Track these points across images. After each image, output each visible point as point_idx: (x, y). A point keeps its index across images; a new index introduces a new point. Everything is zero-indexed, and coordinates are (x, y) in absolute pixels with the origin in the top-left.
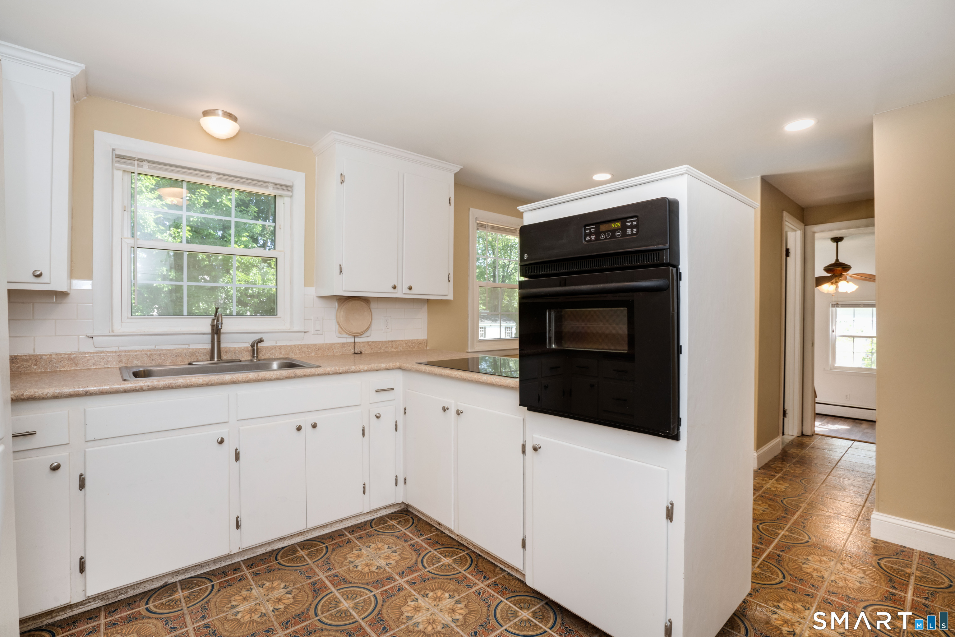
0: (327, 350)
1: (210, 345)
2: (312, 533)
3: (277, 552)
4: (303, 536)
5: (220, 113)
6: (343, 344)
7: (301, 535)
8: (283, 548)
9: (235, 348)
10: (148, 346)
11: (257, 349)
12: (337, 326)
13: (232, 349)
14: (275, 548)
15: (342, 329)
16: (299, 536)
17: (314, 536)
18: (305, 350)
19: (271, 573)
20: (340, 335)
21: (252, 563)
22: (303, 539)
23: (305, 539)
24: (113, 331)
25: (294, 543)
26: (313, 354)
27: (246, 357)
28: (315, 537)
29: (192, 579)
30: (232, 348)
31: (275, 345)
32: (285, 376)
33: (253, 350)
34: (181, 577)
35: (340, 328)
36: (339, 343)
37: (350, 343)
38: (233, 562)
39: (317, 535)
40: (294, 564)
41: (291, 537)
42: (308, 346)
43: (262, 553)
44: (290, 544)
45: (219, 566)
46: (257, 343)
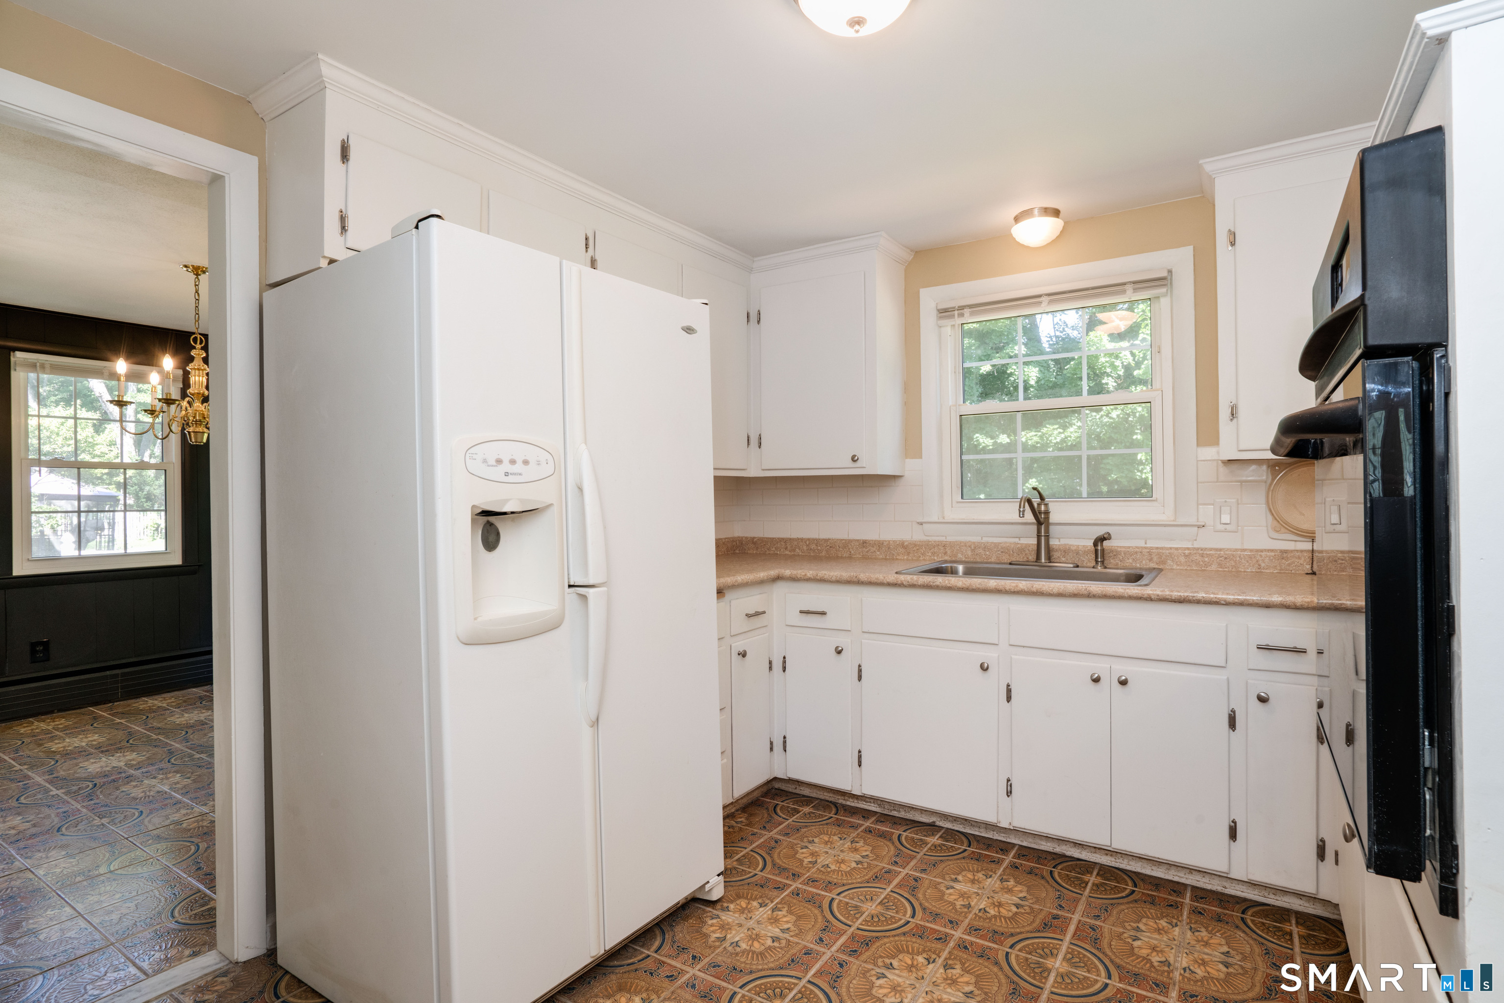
0: (1243, 561)
1: (1036, 539)
2: (1131, 863)
3: (1067, 859)
4: (1113, 859)
5: (1036, 212)
6: (1286, 551)
7: (1111, 855)
8: (1079, 860)
9: (1078, 546)
10: (973, 536)
11: (1103, 550)
12: (1270, 517)
13: (1073, 548)
14: (1068, 853)
15: (1282, 525)
16: (1107, 854)
17: (1133, 870)
18: (1198, 557)
19: (1029, 876)
20: (1276, 535)
21: (1027, 854)
22: (1113, 864)
23: (1117, 865)
24: (944, 518)
25: (1097, 861)
26: (1214, 567)
27: (1088, 561)
28: (1135, 873)
29: (958, 834)
30: (1073, 546)
31: (1143, 545)
32: (1071, 592)
33: (1096, 551)
34: (948, 825)
35: (1275, 522)
36: (1272, 551)
37: (1302, 551)
38: (1008, 840)
39: (1139, 870)
40: (1066, 884)
41: (1093, 850)
42: (1202, 552)
43: (1048, 850)
44: (1092, 860)
45: (991, 837)
46: (1100, 540)
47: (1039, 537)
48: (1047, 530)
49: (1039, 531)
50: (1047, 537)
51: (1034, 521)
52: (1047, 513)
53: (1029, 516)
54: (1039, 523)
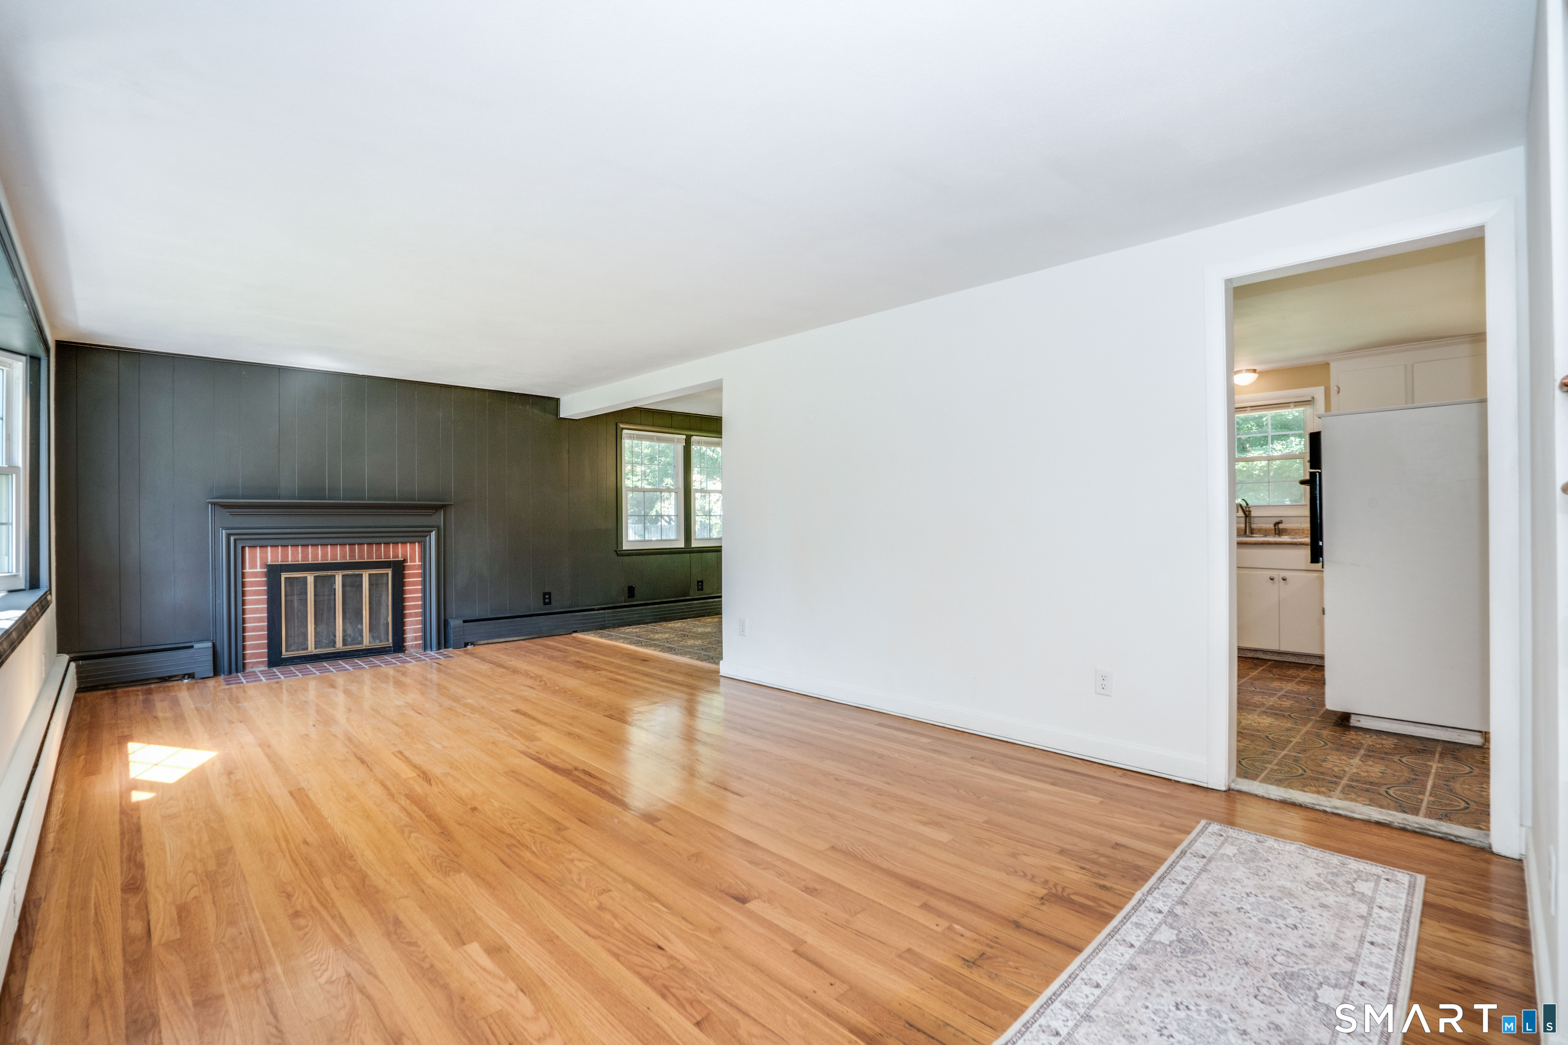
11: (1278, 529)
46: (1278, 523)
47: (1246, 523)
48: (1250, 520)
49: (1246, 520)
50: (1250, 523)
51: (1244, 515)
52: (1250, 511)
53: (1241, 514)
54: (1246, 516)
